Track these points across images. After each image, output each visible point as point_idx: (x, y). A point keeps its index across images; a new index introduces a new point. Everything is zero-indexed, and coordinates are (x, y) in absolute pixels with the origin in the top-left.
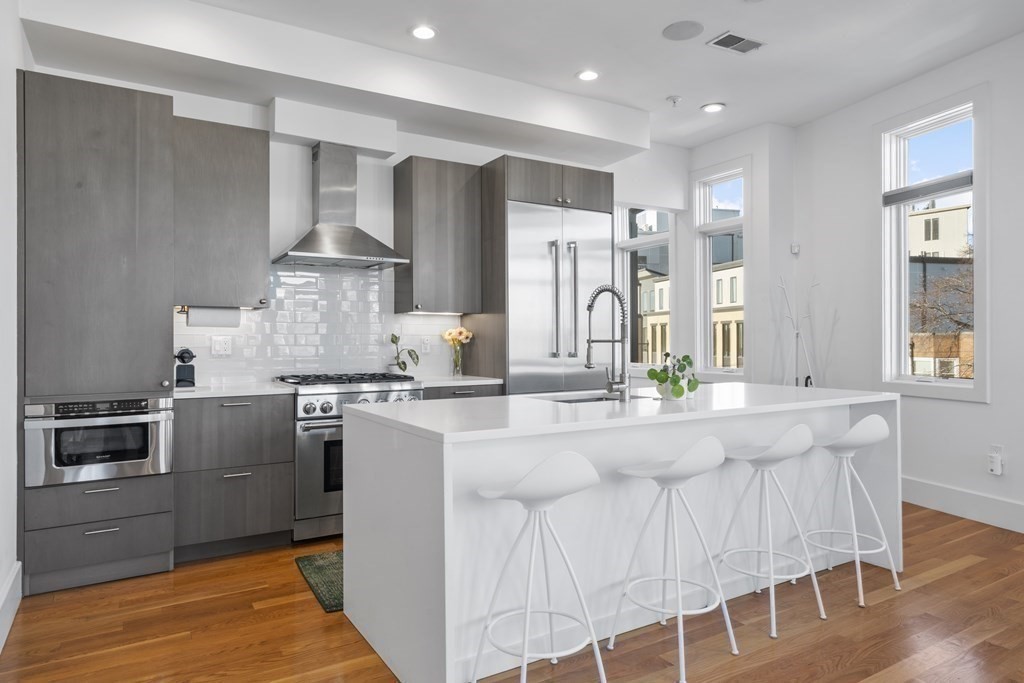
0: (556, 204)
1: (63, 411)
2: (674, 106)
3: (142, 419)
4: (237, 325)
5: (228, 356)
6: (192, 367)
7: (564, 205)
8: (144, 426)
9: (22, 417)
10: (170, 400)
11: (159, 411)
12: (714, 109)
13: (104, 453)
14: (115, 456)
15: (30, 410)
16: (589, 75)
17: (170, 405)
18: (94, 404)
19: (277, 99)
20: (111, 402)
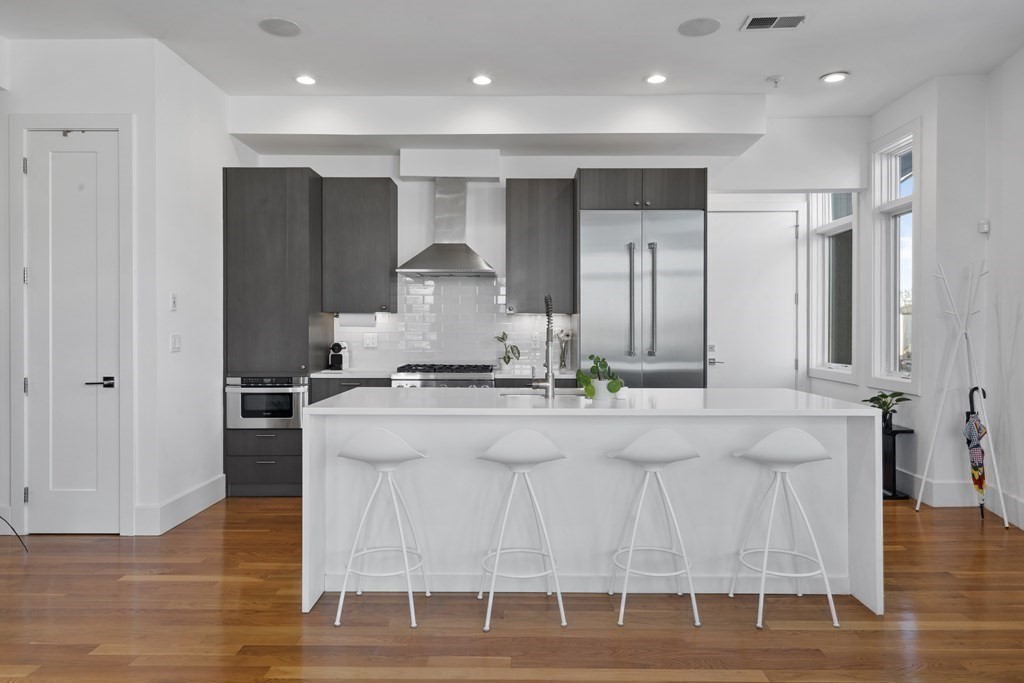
0: (636, 208)
1: (246, 383)
2: (776, 87)
3: (290, 390)
4: (373, 325)
5: (372, 348)
6: (341, 356)
7: (643, 207)
8: (291, 395)
9: (225, 385)
10: (306, 379)
11: (299, 385)
12: (835, 79)
13: (266, 411)
14: (273, 414)
15: (230, 380)
16: (657, 79)
17: (306, 382)
18: (263, 378)
19: (402, 150)
20: (272, 378)
